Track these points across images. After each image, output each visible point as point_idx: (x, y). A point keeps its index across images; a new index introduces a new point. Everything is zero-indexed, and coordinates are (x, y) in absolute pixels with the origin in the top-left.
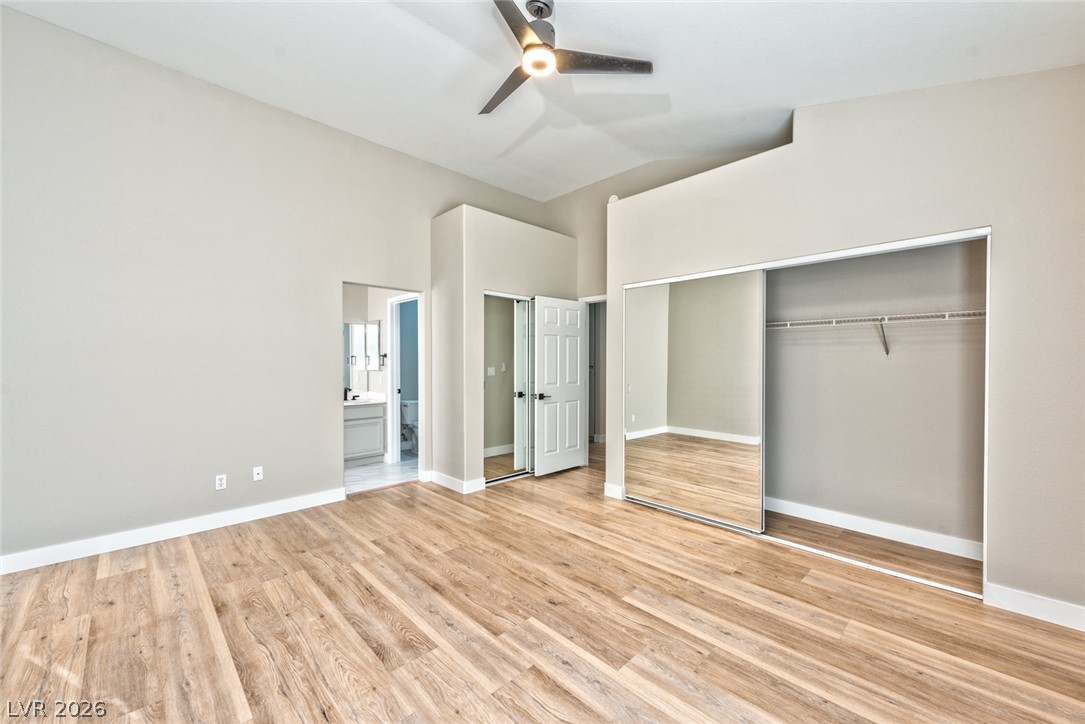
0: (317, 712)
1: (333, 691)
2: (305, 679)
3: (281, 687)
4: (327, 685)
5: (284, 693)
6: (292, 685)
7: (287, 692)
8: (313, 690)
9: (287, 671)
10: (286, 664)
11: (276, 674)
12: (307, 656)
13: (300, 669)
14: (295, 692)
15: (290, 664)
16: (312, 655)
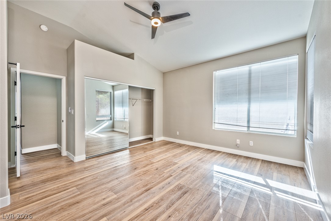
0: (210, 197)
1: (203, 197)
2: (202, 204)
3: (207, 209)
4: (201, 199)
5: (209, 206)
6: (206, 206)
7: (208, 206)
8: (204, 201)
9: (202, 211)
10: (199, 213)
11: (204, 213)
12: (193, 209)
13: (199, 208)
14: (207, 204)
15: (198, 212)
16: (192, 208)
